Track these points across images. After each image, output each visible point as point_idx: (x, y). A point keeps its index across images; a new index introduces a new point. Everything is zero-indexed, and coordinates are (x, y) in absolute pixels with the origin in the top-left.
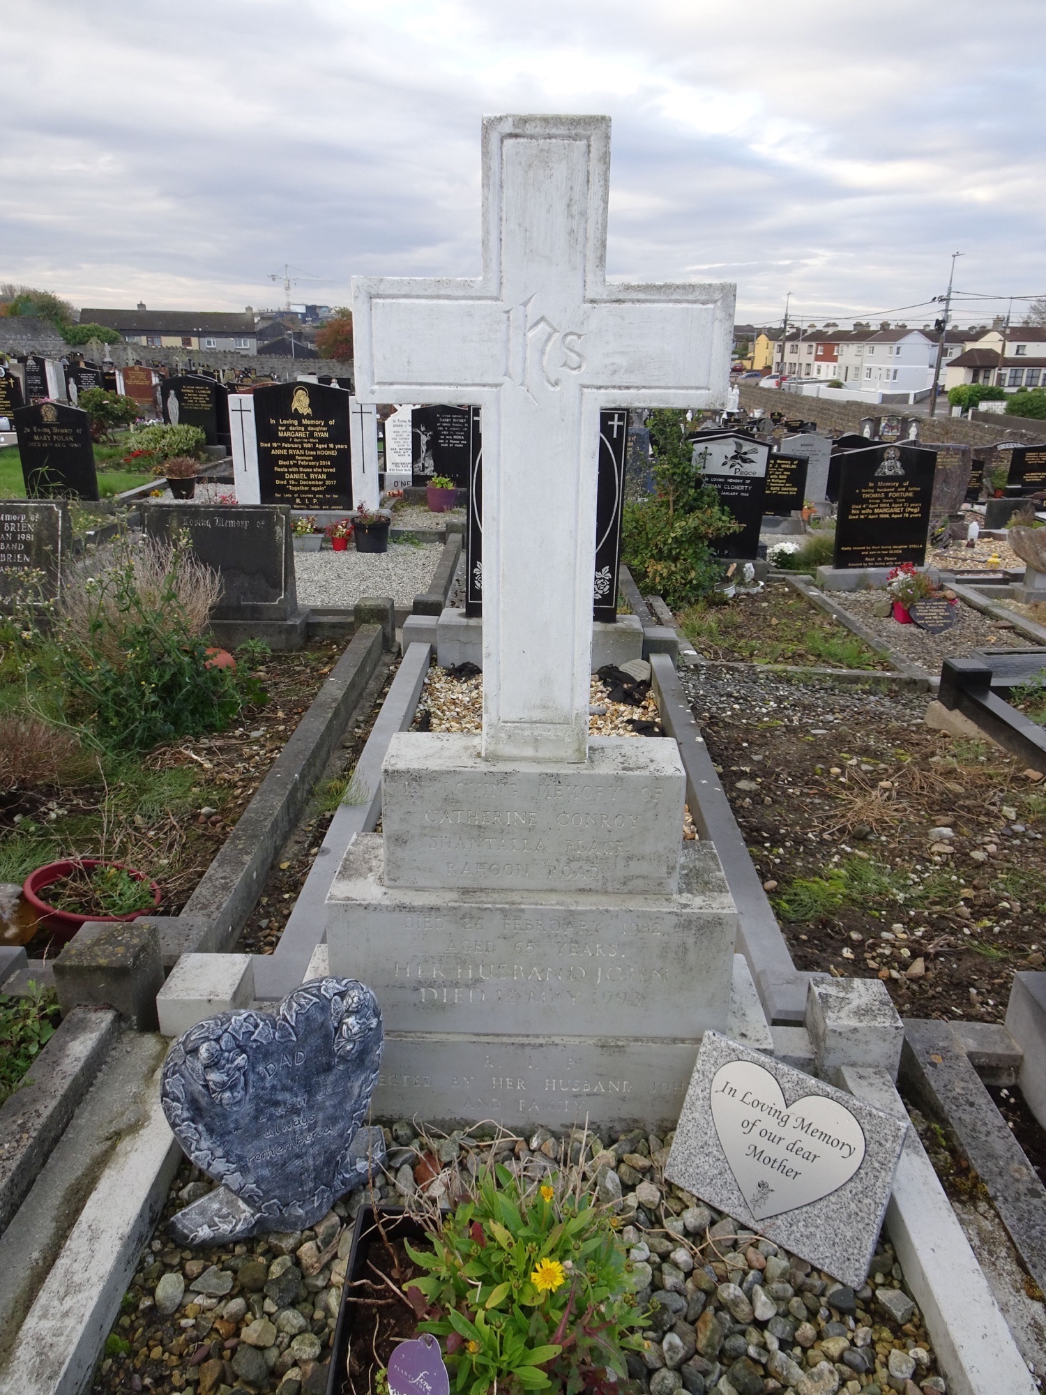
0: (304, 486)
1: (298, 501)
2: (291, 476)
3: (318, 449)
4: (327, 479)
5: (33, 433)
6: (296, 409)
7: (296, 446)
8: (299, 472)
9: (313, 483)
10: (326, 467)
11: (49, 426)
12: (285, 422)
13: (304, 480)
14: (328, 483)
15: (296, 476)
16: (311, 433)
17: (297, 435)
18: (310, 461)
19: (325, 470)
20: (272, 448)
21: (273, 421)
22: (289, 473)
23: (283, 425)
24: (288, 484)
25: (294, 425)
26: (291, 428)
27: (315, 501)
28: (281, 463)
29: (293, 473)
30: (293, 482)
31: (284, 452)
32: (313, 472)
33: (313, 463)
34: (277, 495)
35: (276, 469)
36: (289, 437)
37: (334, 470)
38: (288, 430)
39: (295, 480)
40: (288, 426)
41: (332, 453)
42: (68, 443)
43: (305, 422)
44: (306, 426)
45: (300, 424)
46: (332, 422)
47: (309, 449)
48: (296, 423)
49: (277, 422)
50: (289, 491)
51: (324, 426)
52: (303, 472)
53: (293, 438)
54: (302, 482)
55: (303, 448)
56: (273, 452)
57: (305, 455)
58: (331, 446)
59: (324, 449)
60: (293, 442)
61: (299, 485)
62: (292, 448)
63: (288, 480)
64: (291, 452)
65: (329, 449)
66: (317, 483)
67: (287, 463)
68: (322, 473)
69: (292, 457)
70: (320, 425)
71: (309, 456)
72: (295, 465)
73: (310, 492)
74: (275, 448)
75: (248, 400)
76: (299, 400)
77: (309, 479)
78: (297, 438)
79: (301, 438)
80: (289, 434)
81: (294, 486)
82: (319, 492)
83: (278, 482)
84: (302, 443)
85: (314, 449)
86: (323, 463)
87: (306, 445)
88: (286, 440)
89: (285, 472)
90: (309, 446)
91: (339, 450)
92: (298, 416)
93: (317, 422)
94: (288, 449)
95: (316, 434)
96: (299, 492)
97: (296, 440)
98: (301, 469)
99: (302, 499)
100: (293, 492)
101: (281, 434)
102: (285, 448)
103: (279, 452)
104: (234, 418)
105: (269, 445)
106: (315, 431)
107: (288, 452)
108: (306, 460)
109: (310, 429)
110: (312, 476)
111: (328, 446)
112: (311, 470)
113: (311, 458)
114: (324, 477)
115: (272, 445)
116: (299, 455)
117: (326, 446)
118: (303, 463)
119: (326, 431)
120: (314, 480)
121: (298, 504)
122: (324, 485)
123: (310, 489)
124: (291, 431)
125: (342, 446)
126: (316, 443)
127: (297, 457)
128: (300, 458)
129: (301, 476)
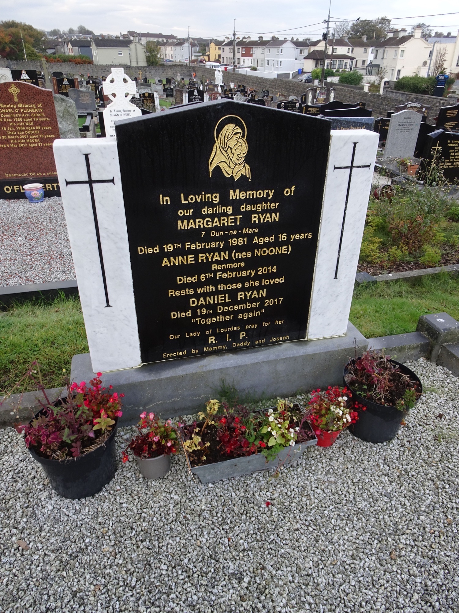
0: (224, 314)
1: (212, 339)
2: (202, 301)
3: (258, 246)
4: (268, 297)
6: (218, 168)
7: (213, 245)
8: (217, 293)
9: (242, 306)
10: (269, 276)
12: (192, 199)
13: (225, 304)
15: (210, 300)
16: (247, 215)
17: (216, 222)
18: (240, 269)
19: (265, 282)
20: (163, 254)
21: (164, 200)
22: (197, 296)
23: (187, 207)
24: (195, 315)
25: (211, 204)
26: (204, 211)
27: (242, 335)
28: (181, 280)
29: (204, 295)
30: (204, 311)
31: (189, 260)
32: (243, 289)
33: (245, 273)
34: (172, 337)
36: (200, 230)
37: (282, 280)
38: (197, 215)
39: (209, 307)
40: (197, 207)
41: (283, 250)
43: (234, 195)
44: (236, 204)
45: (225, 201)
46: (289, 192)
48: (216, 198)
49: (174, 198)
50: (195, 327)
51: (273, 200)
52: (224, 292)
53: (208, 231)
54: (220, 309)
55: (228, 248)
56: (165, 262)
57: (230, 261)
58: (283, 237)
59: (267, 245)
60: (208, 239)
61: (215, 314)
62: (204, 251)
63: (194, 309)
64: (202, 258)
65: (278, 244)
66: (248, 306)
67: (195, 279)
68: (261, 287)
69: (206, 267)
70: (265, 200)
71: (241, 260)
72: (213, 281)
73: (235, 322)
74: (169, 255)
76: (225, 149)
77: (235, 302)
78: (217, 229)
79: (224, 228)
80: (200, 223)
81: (206, 317)
82: (250, 321)
83: (174, 315)
84: (225, 238)
85: (250, 247)
86: (262, 271)
87: (234, 242)
88: (193, 235)
89: (188, 297)
90: (240, 241)
92: (221, 183)
93: (260, 194)
94: (196, 253)
95: (255, 218)
96: (214, 326)
97: (213, 234)
98: (221, 287)
99: (220, 338)
100: (203, 328)
101: (182, 225)
102: (190, 252)
103: (178, 261)
105: (157, 250)
106: (256, 212)
107: (196, 259)
108: (232, 270)
109: (243, 208)
110: (241, 296)
111: (277, 238)
112: (239, 286)
113: (243, 264)
114: (264, 294)
115: (161, 249)
116: (218, 262)
117: (272, 239)
118: (224, 276)
119: (275, 211)
120: (242, 302)
121: (212, 345)
122: (262, 306)
123: (235, 317)
124: (203, 217)
125: (302, 236)
126: (254, 234)
127: (214, 267)
128: (220, 267)
129: (221, 298)
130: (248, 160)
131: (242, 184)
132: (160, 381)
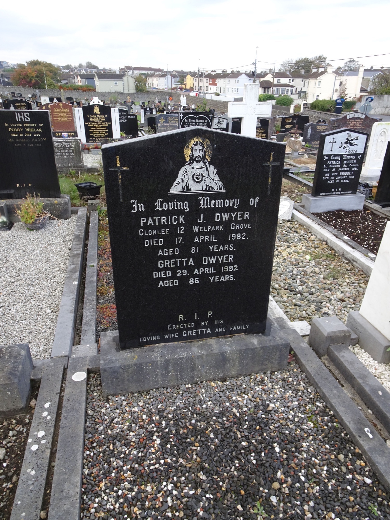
3: (102, 124)
6: (95, 112)
7: (96, 123)
12: (92, 116)
13: (99, 134)
15: (96, 133)
18: (100, 128)
21: (88, 116)
28: (91, 128)
29: (95, 131)
35: (90, 130)
37: (108, 130)
44: (98, 117)
46: (106, 116)
48: (95, 116)
53: (95, 121)
55: (98, 124)
56: (89, 125)
57: (99, 126)
63: (94, 134)
67: (93, 129)
72: (96, 129)
75: (81, 110)
79: (97, 121)
81: (96, 135)
82: (103, 137)
88: (93, 122)
89: (93, 131)
93: (102, 116)
95: (101, 120)
96: (97, 137)
99: (98, 139)
100: (95, 137)
101: (91, 120)
104: (76, 115)
105: (88, 123)
109: (100, 118)
112: (101, 130)
114: (105, 132)
117: (105, 123)
118: (98, 129)
119: (104, 119)
120: (102, 133)
121: (97, 141)
123: (101, 136)
124: (94, 119)
127: (96, 127)
129: (98, 132)
131: (99, 115)
132: (89, 144)
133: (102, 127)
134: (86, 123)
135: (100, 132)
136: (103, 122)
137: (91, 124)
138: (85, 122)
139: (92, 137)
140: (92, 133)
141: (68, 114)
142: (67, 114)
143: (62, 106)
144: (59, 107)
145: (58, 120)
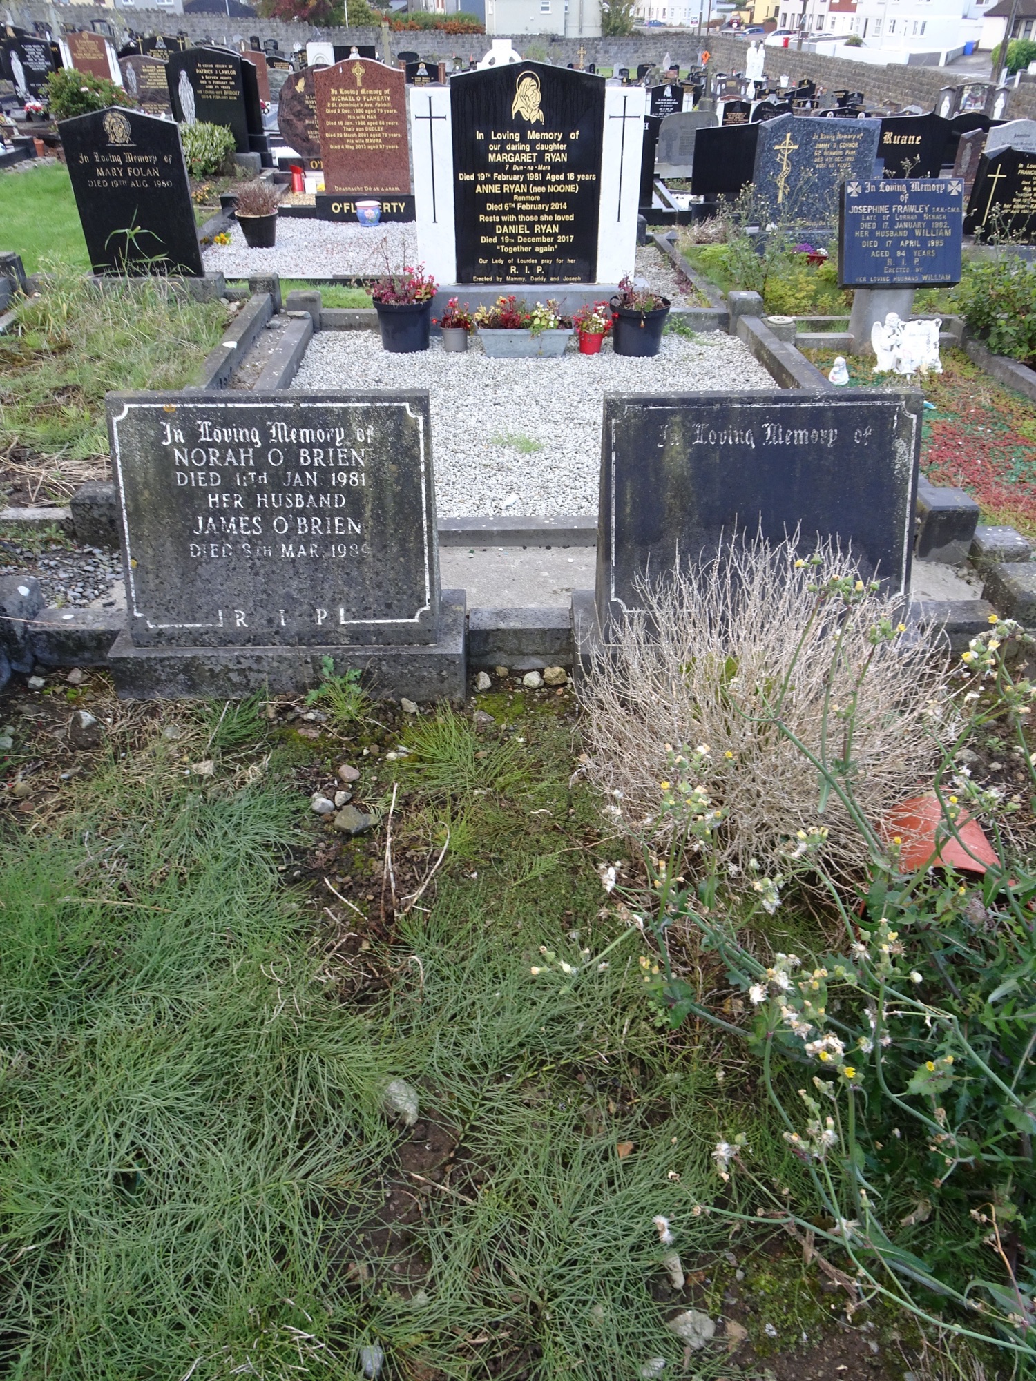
0: (524, 244)
1: (513, 269)
2: (505, 230)
3: (550, 183)
4: (561, 233)
5: (93, 165)
6: (519, 112)
7: (515, 178)
8: (517, 223)
9: (538, 239)
10: (561, 212)
11: (119, 151)
12: (500, 136)
13: (524, 235)
14: (561, 239)
15: (512, 229)
16: (541, 154)
17: (517, 159)
18: (535, 202)
19: (558, 218)
20: (477, 182)
21: (480, 136)
22: (502, 223)
23: (496, 142)
24: (500, 242)
25: (513, 142)
26: (509, 147)
27: (539, 269)
28: (490, 207)
29: (508, 223)
30: (507, 240)
31: (496, 189)
32: (539, 222)
33: (540, 207)
34: (481, 261)
35: (482, 218)
36: (504, 163)
37: (571, 218)
38: (503, 150)
39: (511, 235)
40: (503, 143)
41: (572, 189)
42: (151, 180)
43: (532, 135)
44: (533, 143)
45: (524, 140)
46: (574, 136)
47: (535, 183)
48: (517, 136)
49: (487, 136)
50: (500, 254)
51: (562, 142)
52: (524, 223)
53: (511, 164)
54: (520, 239)
55: (526, 182)
56: (478, 189)
57: (528, 194)
58: (571, 176)
59: (558, 182)
60: (511, 172)
61: (516, 244)
62: (508, 182)
63: (500, 236)
64: (506, 188)
65: (566, 182)
66: (544, 240)
67: (499, 207)
68: (553, 223)
69: (509, 197)
70: (555, 141)
71: (535, 194)
72: (513, 211)
73: (532, 254)
74: (481, 183)
75: (442, 96)
76: (524, 97)
77: (532, 234)
78: (518, 164)
79: (524, 164)
80: (505, 157)
81: (508, 245)
82: (546, 255)
83: (484, 240)
84: (524, 172)
85: (544, 182)
86: (555, 206)
87: (531, 177)
88: (500, 167)
89: (494, 224)
90: (536, 177)
91: (582, 183)
92: (522, 125)
93: (551, 136)
94: (502, 183)
95: (547, 157)
96: (515, 255)
97: (515, 168)
98: (521, 218)
99: (520, 267)
100: (506, 256)
101: (492, 158)
102: (497, 182)
103: (488, 189)
104: (418, 133)
105: (472, 177)
106: (547, 151)
107: (502, 188)
108: (530, 202)
109: (538, 147)
110: (537, 228)
111: (566, 177)
112: (536, 218)
113: (538, 198)
114: (556, 229)
115: (476, 177)
116: (519, 194)
117: (562, 177)
118: (524, 207)
119: (564, 152)
120: (540, 235)
121: (513, 275)
122: (555, 242)
123: (533, 249)
124: (508, 152)
125: (588, 177)
126: (547, 171)
127: (516, 198)
128: (520, 198)
129: (521, 229)
130: (541, 107)
131: (537, 127)
132: (468, 294)
133: (547, 198)
134: (463, 177)
135: (531, 225)
136: (557, 168)
137: (488, 181)
138: (458, 167)
139: (491, 251)
140: (489, 229)
141: (385, 117)
142: (380, 117)
143: (364, 78)
144: (350, 82)
145: (343, 140)
